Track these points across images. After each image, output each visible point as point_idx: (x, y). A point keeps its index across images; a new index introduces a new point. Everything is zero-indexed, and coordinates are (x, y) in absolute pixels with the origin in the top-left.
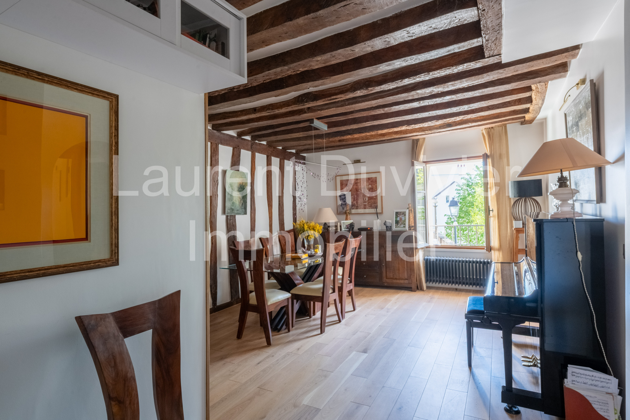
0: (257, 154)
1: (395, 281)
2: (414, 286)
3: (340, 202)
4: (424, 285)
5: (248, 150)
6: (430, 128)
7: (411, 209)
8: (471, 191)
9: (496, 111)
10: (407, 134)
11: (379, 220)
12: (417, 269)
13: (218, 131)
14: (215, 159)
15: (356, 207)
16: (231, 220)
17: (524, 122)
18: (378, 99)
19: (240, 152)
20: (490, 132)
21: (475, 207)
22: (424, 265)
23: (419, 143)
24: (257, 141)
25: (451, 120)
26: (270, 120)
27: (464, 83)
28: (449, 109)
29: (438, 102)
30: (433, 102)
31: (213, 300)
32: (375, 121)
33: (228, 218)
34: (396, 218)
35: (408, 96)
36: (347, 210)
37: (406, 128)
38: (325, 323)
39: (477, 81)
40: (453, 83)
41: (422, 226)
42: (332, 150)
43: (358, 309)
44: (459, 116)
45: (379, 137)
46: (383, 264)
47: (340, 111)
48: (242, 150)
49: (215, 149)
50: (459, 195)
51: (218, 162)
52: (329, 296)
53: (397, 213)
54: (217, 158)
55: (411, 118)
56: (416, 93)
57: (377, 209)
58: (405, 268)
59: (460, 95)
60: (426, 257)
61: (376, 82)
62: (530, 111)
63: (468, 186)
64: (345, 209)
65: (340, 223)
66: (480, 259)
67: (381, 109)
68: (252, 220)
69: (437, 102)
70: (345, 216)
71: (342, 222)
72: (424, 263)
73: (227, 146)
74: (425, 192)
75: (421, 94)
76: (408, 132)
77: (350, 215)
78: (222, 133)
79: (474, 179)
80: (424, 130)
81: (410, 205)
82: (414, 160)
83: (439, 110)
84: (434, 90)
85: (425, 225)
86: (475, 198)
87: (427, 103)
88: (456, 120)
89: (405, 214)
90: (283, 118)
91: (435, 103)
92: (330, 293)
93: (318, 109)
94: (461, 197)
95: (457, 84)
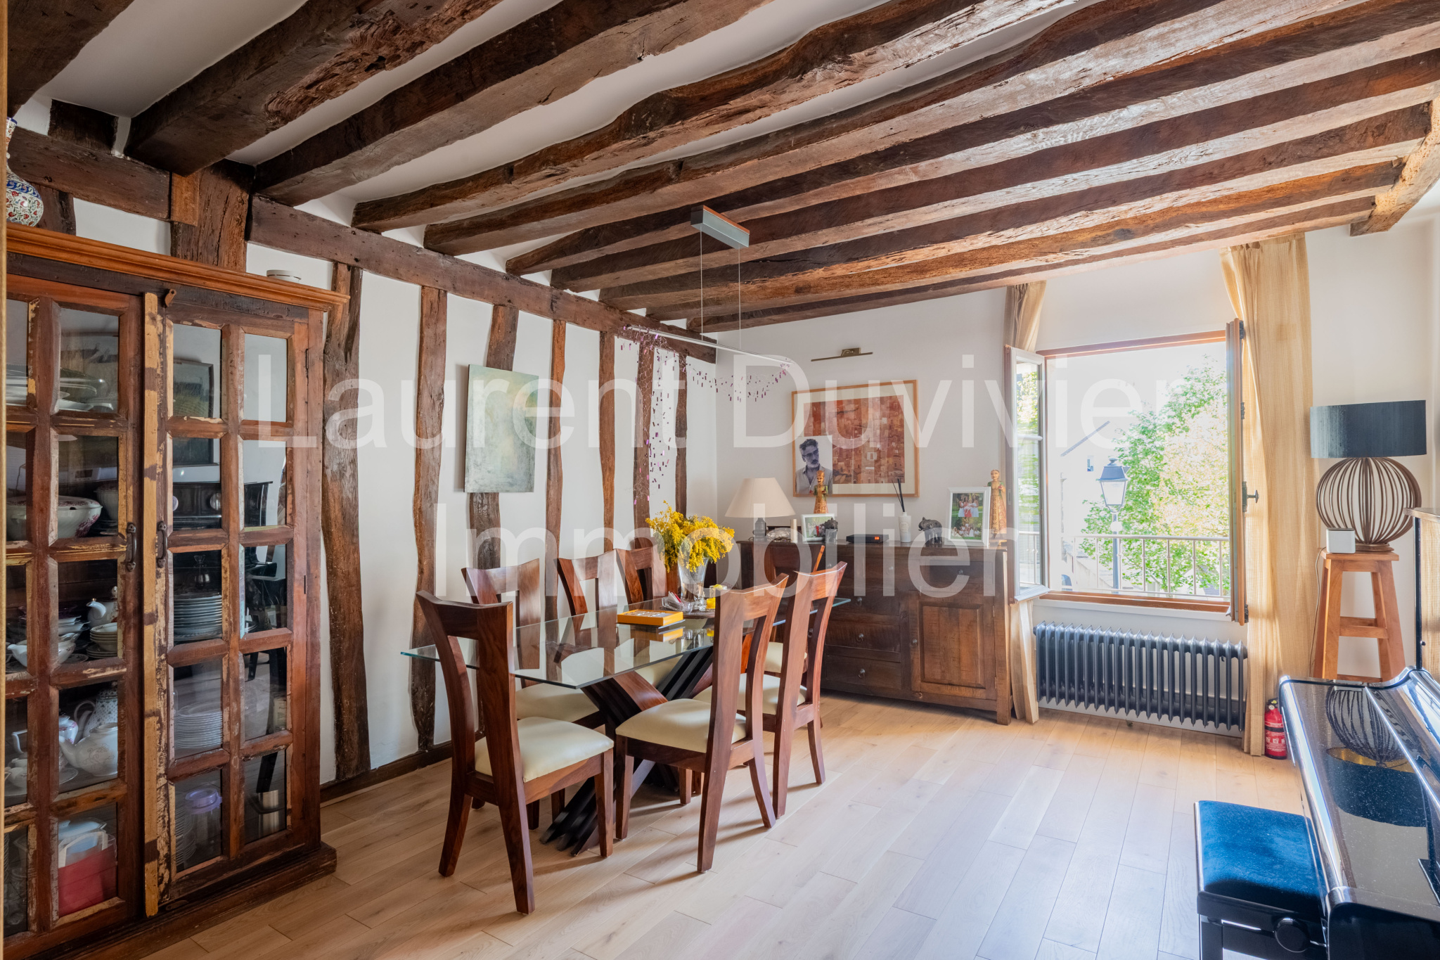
0: (570, 328)
1: (947, 690)
2: (1002, 709)
3: (802, 464)
4: (1033, 706)
5: (540, 313)
6: (1062, 242)
7: (998, 485)
8: (1151, 445)
9: (1291, 174)
10: (990, 264)
11: (905, 514)
12: (1012, 658)
13: (444, 254)
14: (435, 334)
15: (844, 477)
16: (482, 506)
17: (1364, 223)
18: (892, 117)
19: (515, 319)
20: (1250, 257)
21: (1162, 483)
22: (1033, 647)
23: (1026, 297)
24: (568, 291)
25: (1134, 210)
26: (573, 211)
27: (1209, 27)
28: (1135, 161)
29: (1100, 131)
30: (1081, 134)
31: (419, 732)
32: (890, 216)
33: (475, 500)
34: (953, 510)
35: (994, 100)
36: (820, 486)
37: (989, 239)
38: (714, 829)
39: (1260, 17)
40: (1166, 29)
41: (1029, 535)
42: (782, 322)
43: (829, 778)
44: (1161, 193)
45: (909, 276)
46: (915, 641)
47: (776, 173)
48: (522, 315)
49: (435, 305)
50: (1121, 453)
51: (444, 341)
52: (729, 753)
53: (958, 497)
54: (439, 331)
55: (1005, 203)
56: (1022, 83)
57: (902, 484)
58: (977, 655)
59: (1179, 98)
60: (1041, 627)
61: (876, 27)
62: (1406, 173)
63: (1143, 433)
64: (815, 483)
65: (800, 521)
66: (1207, 639)
67: (907, 168)
68: (550, 508)
69: (1094, 132)
70: (811, 502)
71: (804, 517)
72: (1032, 642)
73: (473, 298)
74: (1040, 438)
75: (1042, 88)
76: (994, 260)
77: (827, 499)
78: (457, 259)
79: (1160, 415)
80: (1043, 251)
81: (997, 476)
82: (1012, 343)
83: (1099, 166)
84: (1091, 65)
85: (1038, 533)
86: (1163, 462)
87: (1059, 138)
88: (1149, 211)
89: (980, 499)
90: (608, 203)
91: (1087, 138)
92: (733, 741)
93: (705, 169)
94: (1126, 458)
95: (1178, 34)
